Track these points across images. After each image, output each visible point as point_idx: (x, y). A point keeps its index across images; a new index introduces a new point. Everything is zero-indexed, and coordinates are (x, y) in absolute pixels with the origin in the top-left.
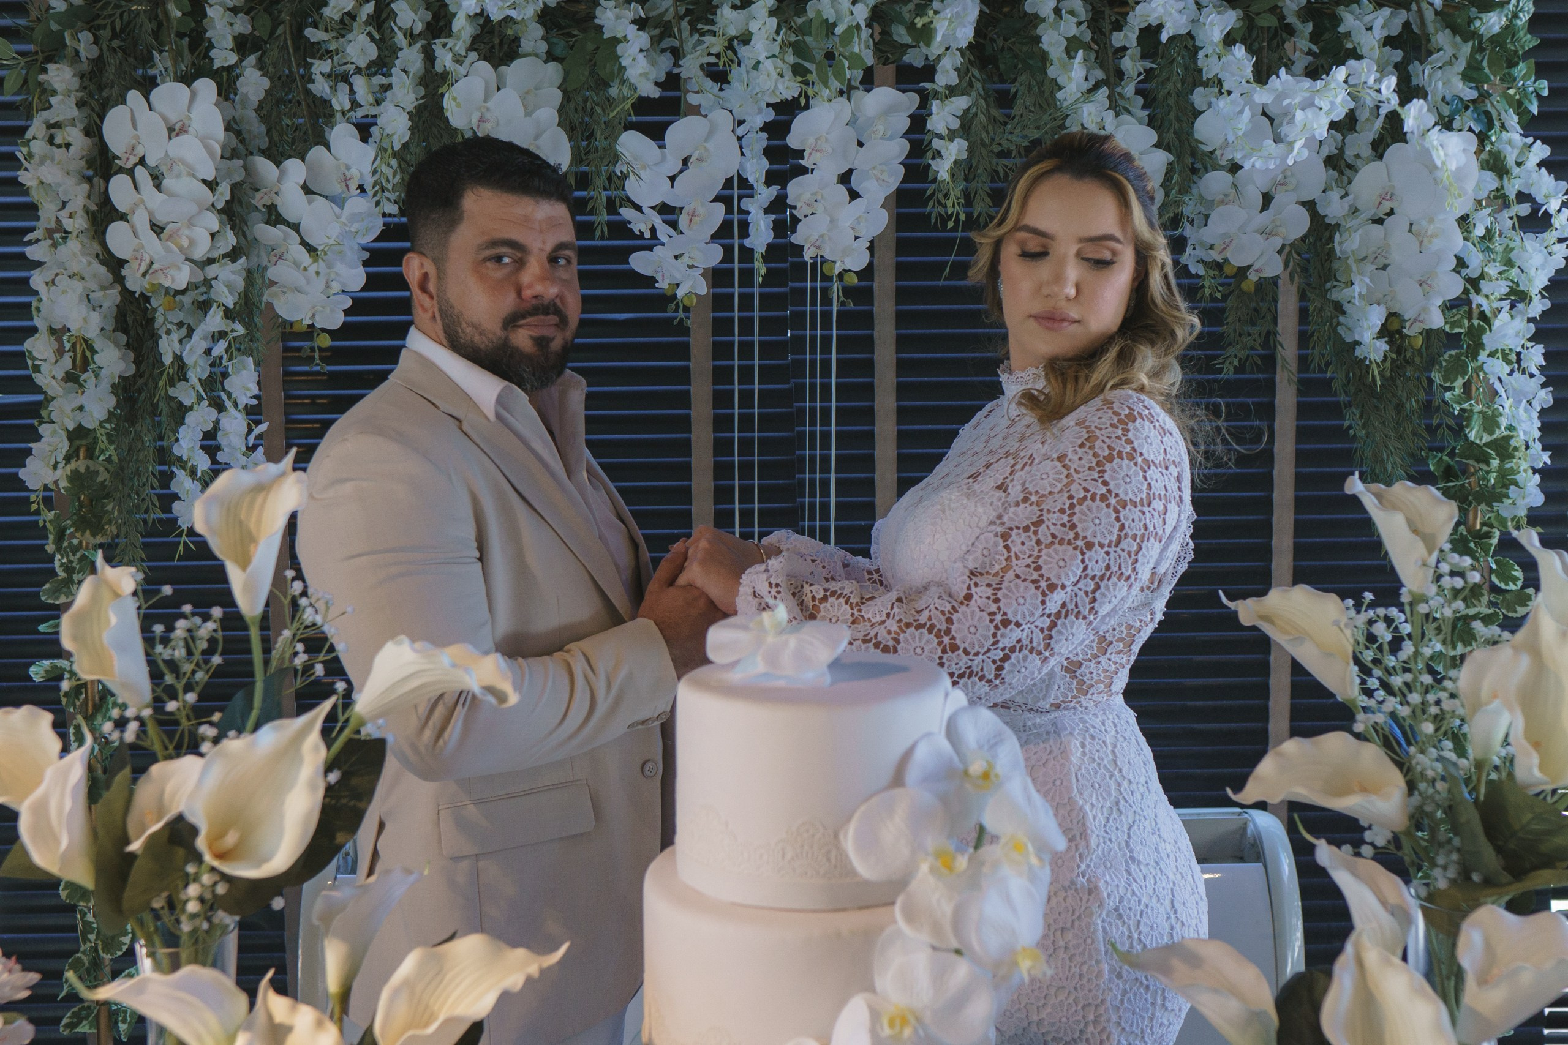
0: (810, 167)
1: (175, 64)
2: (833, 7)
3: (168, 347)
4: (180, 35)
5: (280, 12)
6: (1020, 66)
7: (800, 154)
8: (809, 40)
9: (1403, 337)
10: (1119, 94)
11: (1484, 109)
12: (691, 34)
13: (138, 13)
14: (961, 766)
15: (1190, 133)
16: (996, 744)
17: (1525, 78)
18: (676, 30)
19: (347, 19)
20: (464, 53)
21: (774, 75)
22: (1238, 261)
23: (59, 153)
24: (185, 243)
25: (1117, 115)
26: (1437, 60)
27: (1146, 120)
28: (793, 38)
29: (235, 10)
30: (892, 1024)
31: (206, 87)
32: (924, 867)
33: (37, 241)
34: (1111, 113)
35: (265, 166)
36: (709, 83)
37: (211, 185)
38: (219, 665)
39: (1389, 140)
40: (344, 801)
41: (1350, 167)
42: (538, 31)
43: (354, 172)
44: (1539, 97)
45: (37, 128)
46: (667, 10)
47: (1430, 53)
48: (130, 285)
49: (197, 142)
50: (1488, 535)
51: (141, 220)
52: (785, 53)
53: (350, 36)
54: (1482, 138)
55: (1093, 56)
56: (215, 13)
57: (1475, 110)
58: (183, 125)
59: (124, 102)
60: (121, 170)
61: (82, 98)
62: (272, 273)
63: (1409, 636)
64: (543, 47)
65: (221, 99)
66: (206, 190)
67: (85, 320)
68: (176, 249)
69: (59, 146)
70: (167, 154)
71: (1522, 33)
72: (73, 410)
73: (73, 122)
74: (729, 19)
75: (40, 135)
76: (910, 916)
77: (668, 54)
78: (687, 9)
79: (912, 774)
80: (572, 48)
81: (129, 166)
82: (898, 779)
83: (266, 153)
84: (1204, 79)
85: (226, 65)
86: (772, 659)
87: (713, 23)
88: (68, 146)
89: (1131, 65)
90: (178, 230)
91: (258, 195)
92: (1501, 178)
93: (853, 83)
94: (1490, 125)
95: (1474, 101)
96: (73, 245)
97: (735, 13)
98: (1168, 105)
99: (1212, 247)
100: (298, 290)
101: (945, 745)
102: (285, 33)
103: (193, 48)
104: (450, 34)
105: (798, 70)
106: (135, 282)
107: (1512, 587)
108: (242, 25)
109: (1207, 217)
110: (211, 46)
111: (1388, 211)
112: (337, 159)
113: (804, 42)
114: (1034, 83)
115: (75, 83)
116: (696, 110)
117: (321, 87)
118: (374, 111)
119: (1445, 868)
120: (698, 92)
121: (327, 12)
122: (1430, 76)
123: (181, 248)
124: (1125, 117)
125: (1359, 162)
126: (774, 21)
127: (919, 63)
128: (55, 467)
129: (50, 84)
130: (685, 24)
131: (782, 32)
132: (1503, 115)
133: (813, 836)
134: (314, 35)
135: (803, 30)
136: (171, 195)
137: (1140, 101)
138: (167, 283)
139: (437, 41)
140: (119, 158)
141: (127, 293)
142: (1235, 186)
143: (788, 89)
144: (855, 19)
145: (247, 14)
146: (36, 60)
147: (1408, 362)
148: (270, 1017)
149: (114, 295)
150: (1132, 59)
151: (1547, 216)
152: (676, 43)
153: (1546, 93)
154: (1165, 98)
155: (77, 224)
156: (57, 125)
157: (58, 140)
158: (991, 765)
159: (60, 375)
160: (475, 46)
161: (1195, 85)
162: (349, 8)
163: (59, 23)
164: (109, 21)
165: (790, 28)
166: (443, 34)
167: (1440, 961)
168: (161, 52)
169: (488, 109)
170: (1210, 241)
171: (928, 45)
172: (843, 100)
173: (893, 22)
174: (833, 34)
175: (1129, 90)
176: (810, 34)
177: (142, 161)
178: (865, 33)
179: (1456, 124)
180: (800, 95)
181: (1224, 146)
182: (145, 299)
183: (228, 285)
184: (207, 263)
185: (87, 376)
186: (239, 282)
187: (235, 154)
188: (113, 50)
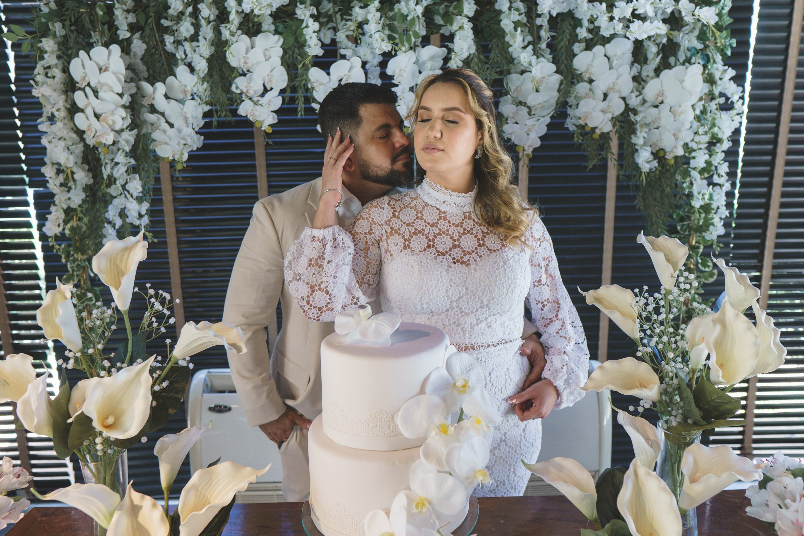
0: (398, 83)
1: (101, 38)
2: (406, 7)
3: (106, 172)
4: (103, 24)
5: (149, 12)
6: (494, 35)
7: (392, 77)
8: (395, 23)
9: (665, 159)
10: (539, 48)
11: (706, 53)
12: (342, 21)
13: (83, 13)
14: (453, 382)
15: (571, 66)
16: (469, 370)
17: (725, 38)
18: (334, 19)
19: (180, 15)
20: (235, 31)
21: (380, 40)
22: (591, 125)
23: (50, 81)
24: (111, 123)
25: (538, 57)
26: (686, 30)
27: (551, 60)
28: (388, 22)
29: (128, 11)
30: (417, 507)
31: (115, 49)
32: (433, 433)
33: (43, 122)
34: (535, 57)
35: (146, 86)
36: (350, 44)
37: (121, 95)
38: (115, 330)
39: (662, 68)
40: (171, 394)
41: (644, 81)
42: (271, 20)
43: (189, 88)
44: (732, 47)
45: (39, 69)
46: (330, 9)
47: (683, 27)
48: (88, 142)
49: (113, 75)
50: (698, 248)
51: (89, 112)
52: (385, 30)
53: (181, 23)
54: (705, 67)
55: (527, 30)
56: (118, 12)
57: (702, 53)
58: (106, 67)
59: (78, 57)
60: (80, 89)
61: (59, 54)
62: (154, 136)
63: (663, 306)
64: (273, 28)
65: (124, 54)
66: (118, 98)
67: (68, 159)
68: (106, 126)
69: (50, 78)
70: (99, 82)
71: (725, 17)
72: (65, 200)
73: (56, 66)
74: (358, 13)
75: (41, 73)
76: (427, 456)
77: (331, 31)
78: (339, 9)
79: (429, 388)
80: (286, 28)
81: (82, 87)
82: (422, 391)
83: (148, 80)
84: (579, 39)
85: (125, 38)
86: (364, 333)
87: (351, 15)
88: (54, 77)
89: (545, 34)
90: (107, 116)
91: (145, 99)
92: (712, 85)
93: (417, 44)
94: (708, 61)
95: (701, 50)
96: (59, 125)
97: (361, 10)
98: (562, 53)
99: (580, 118)
100: (166, 143)
101: (445, 372)
102: (152, 22)
103: (109, 29)
104: (228, 22)
105: (391, 38)
106: (91, 141)
107: (707, 269)
108: (132, 18)
109: (578, 105)
110: (117, 29)
111: (661, 101)
112: (180, 82)
113: (393, 24)
114: (499, 43)
115: (55, 47)
116: (343, 57)
117: (169, 46)
119: (676, 416)
120: (344, 49)
121: (171, 11)
122: (682, 37)
123: (109, 126)
124: (542, 59)
125: (648, 79)
126: (379, 14)
127: (447, 34)
128: (59, 226)
129: (44, 48)
130: (338, 16)
131: (382, 19)
132: (715, 56)
133: (382, 417)
134: (165, 23)
135: (392, 19)
136: (102, 100)
137: (548, 51)
138: (104, 141)
139: (223, 25)
140: (78, 83)
141: (86, 146)
142: (591, 90)
143: (387, 47)
144: (416, 13)
145: (134, 12)
146: (37, 36)
147: (667, 171)
148: (132, 502)
149: (79, 148)
150: (545, 31)
151: (732, 103)
152: (334, 25)
153: (734, 45)
154: (561, 49)
155: (61, 114)
156: (49, 67)
157: (49, 75)
158: (466, 382)
159: (58, 184)
160: (241, 27)
161: (574, 43)
162: (180, 9)
163: (45, 18)
164: (68, 17)
165: (387, 17)
166: (226, 22)
167: (671, 455)
168: (95, 32)
169: (248, 58)
170: (579, 116)
171: (451, 25)
172: (412, 52)
173: (435, 14)
174: (406, 20)
175: (543, 46)
176: (395, 20)
177: (89, 85)
178: (422, 20)
179: (693, 61)
180: (392, 50)
181: (587, 71)
182: (95, 148)
183: (127, 142)
184: (119, 132)
185: (71, 184)
186: (132, 140)
187: (132, 80)
188: (72, 31)
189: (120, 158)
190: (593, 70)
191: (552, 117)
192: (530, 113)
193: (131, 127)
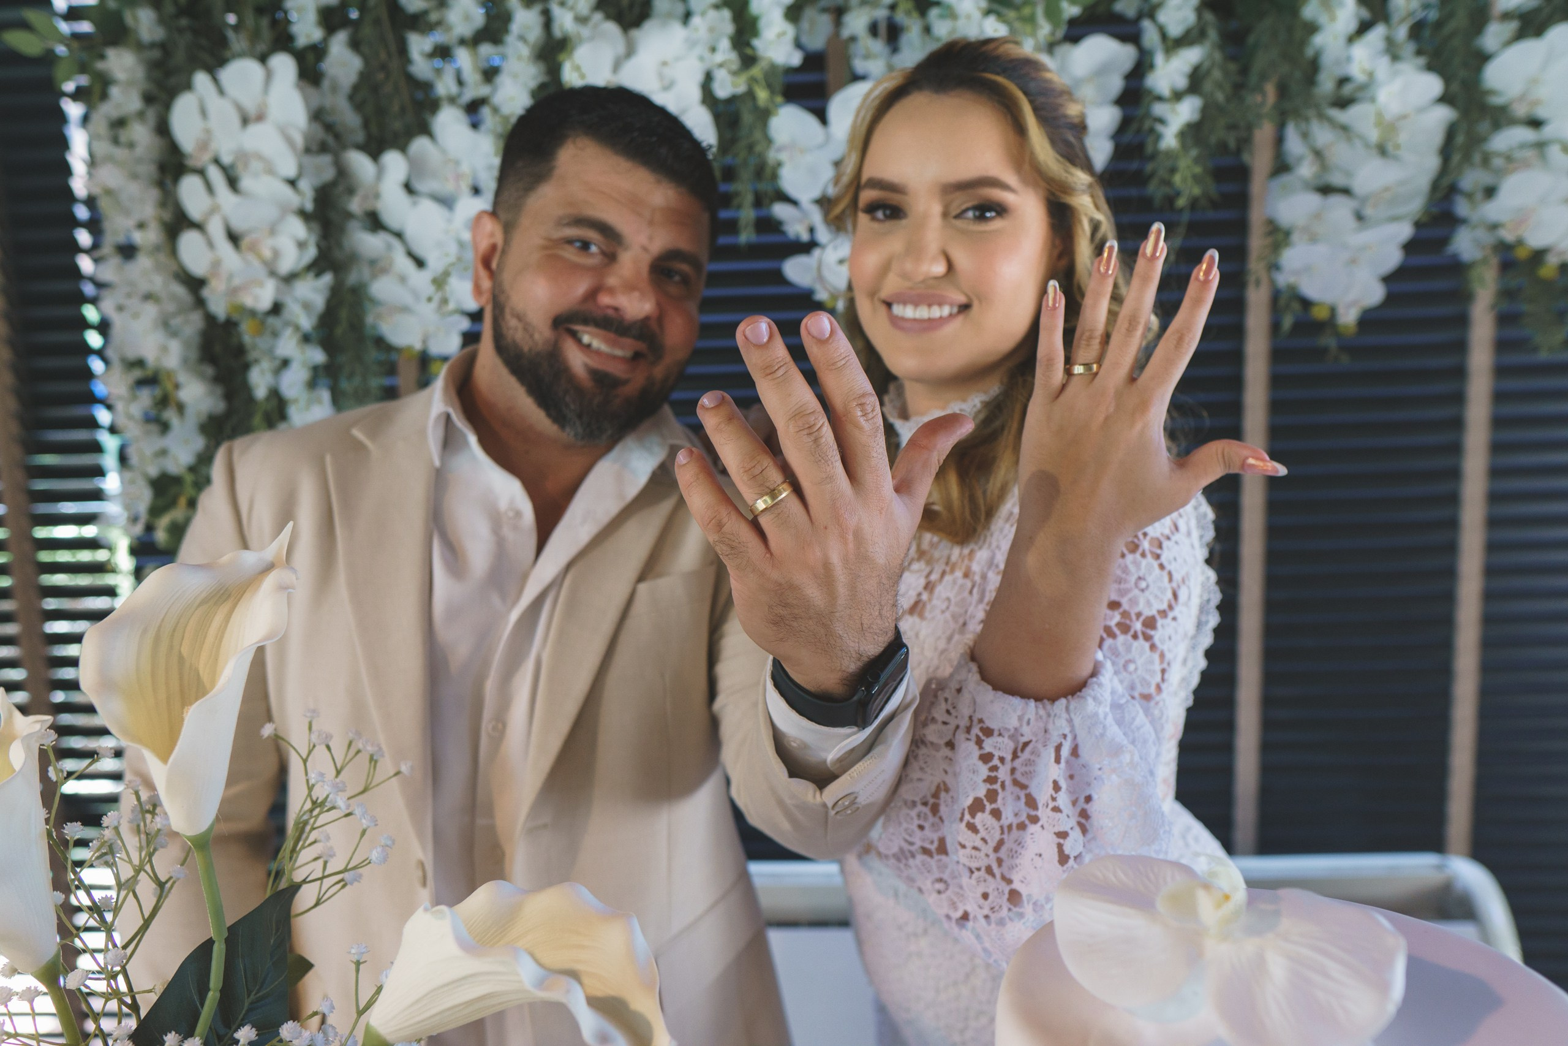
1: (252, 42)
3: (260, 381)
4: (259, 12)
15: (1479, 84)
20: (587, 14)
22: (1536, 240)
23: (120, 153)
24: (268, 255)
25: (1394, 62)
27: (1426, 66)
31: (284, 65)
34: (1387, 59)
35: (359, 162)
37: (292, 183)
43: (466, 167)
48: (212, 307)
49: (276, 131)
51: (216, 229)
58: (260, 112)
59: (191, 88)
60: (193, 170)
61: (148, 88)
62: (375, 290)
66: (287, 189)
67: (164, 349)
68: (257, 262)
69: (124, 146)
70: (241, 150)
72: (155, 455)
73: (141, 119)
75: (99, 132)
81: (201, 165)
83: (362, 148)
85: (310, 42)
88: (133, 146)
90: (259, 238)
91: (355, 199)
96: (143, 262)
99: (1500, 226)
100: (405, 309)
106: (219, 308)
109: (1493, 189)
112: (445, 153)
114: (1281, 27)
115: (140, 73)
117: (421, 66)
118: (483, 91)
123: (265, 263)
124: (1404, 65)
129: (110, 73)
134: (411, 3)
136: (249, 197)
138: (251, 304)
140: (189, 157)
141: (210, 319)
142: (1537, 144)
149: (194, 323)
155: (148, 238)
156: (120, 120)
157: (121, 139)
163: (117, 1)
170: (1497, 219)
177: (216, 161)
181: (1522, 98)
182: (230, 325)
183: (307, 306)
184: (290, 278)
185: (170, 415)
186: (319, 301)
187: (323, 148)
188: (180, 31)
189: (288, 345)
190: (1542, 92)
191: (1418, 225)
192: (1360, 217)
193: (317, 267)
